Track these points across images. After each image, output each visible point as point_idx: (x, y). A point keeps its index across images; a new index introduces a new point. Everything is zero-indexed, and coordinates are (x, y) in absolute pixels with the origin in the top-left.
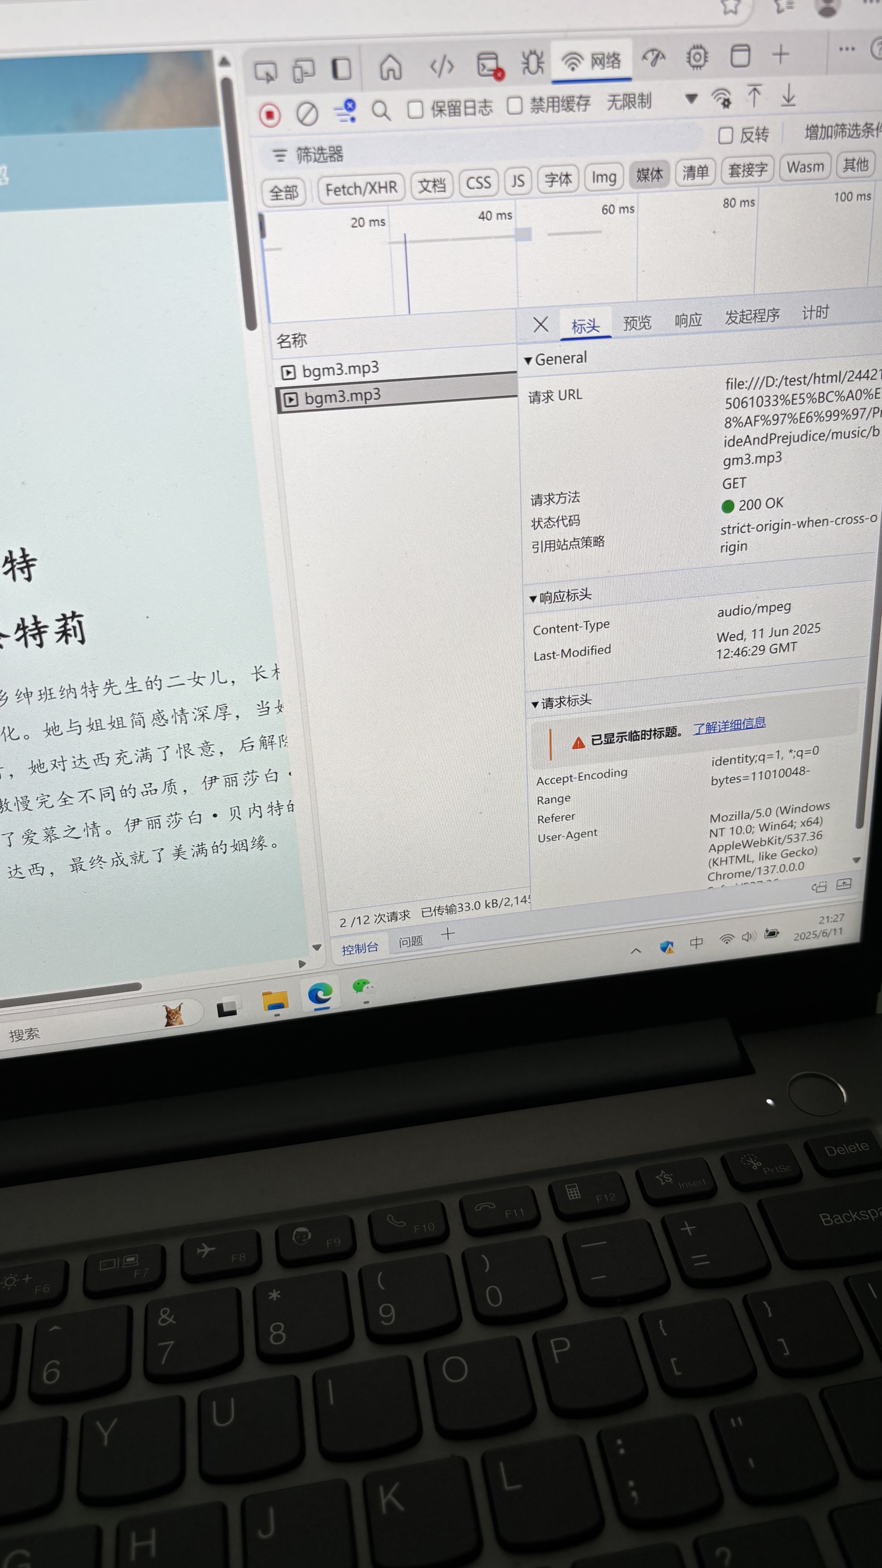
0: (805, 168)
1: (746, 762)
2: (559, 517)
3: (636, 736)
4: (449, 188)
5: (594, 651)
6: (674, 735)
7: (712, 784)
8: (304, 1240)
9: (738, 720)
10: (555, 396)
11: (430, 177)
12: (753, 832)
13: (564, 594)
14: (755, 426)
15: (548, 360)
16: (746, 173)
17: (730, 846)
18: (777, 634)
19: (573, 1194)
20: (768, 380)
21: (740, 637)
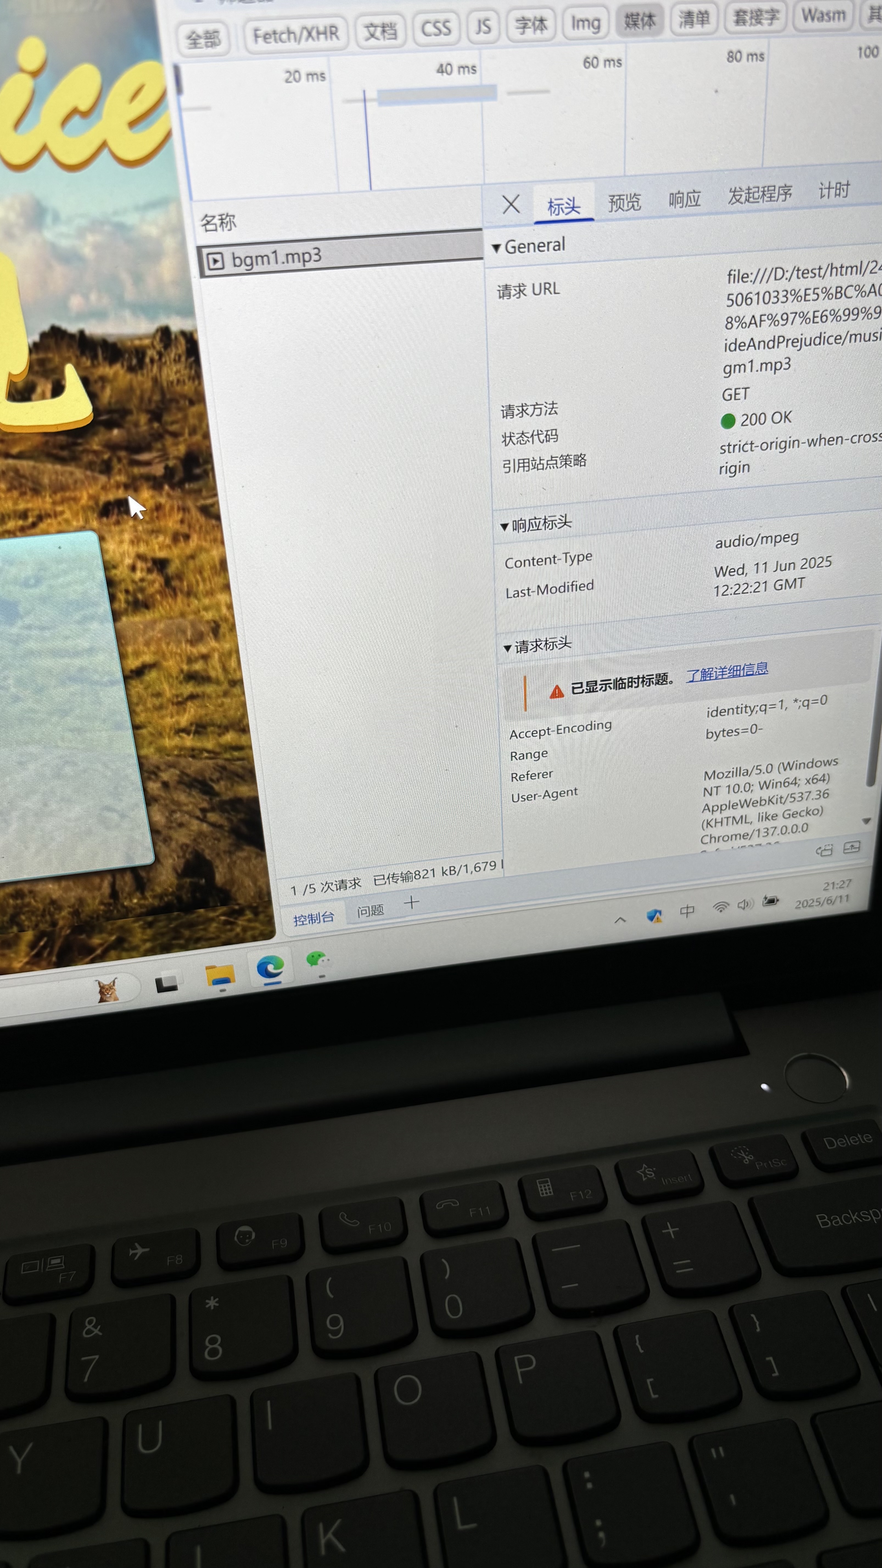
0: (823, 16)
1: (746, 712)
2: (534, 431)
3: (622, 684)
4: (401, 34)
5: (574, 587)
6: (665, 683)
7: (707, 738)
8: (247, 1241)
9: (737, 666)
10: (528, 291)
11: (377, 20)
12: (752, 791)
13: (540, 522)
14: (760, 326)
15: (519, 248)
16: (753, 21)
17: (726, 805)
18: (783, 568)
19: (545, 1190)
20: (777, 272)
21: (740, 571)
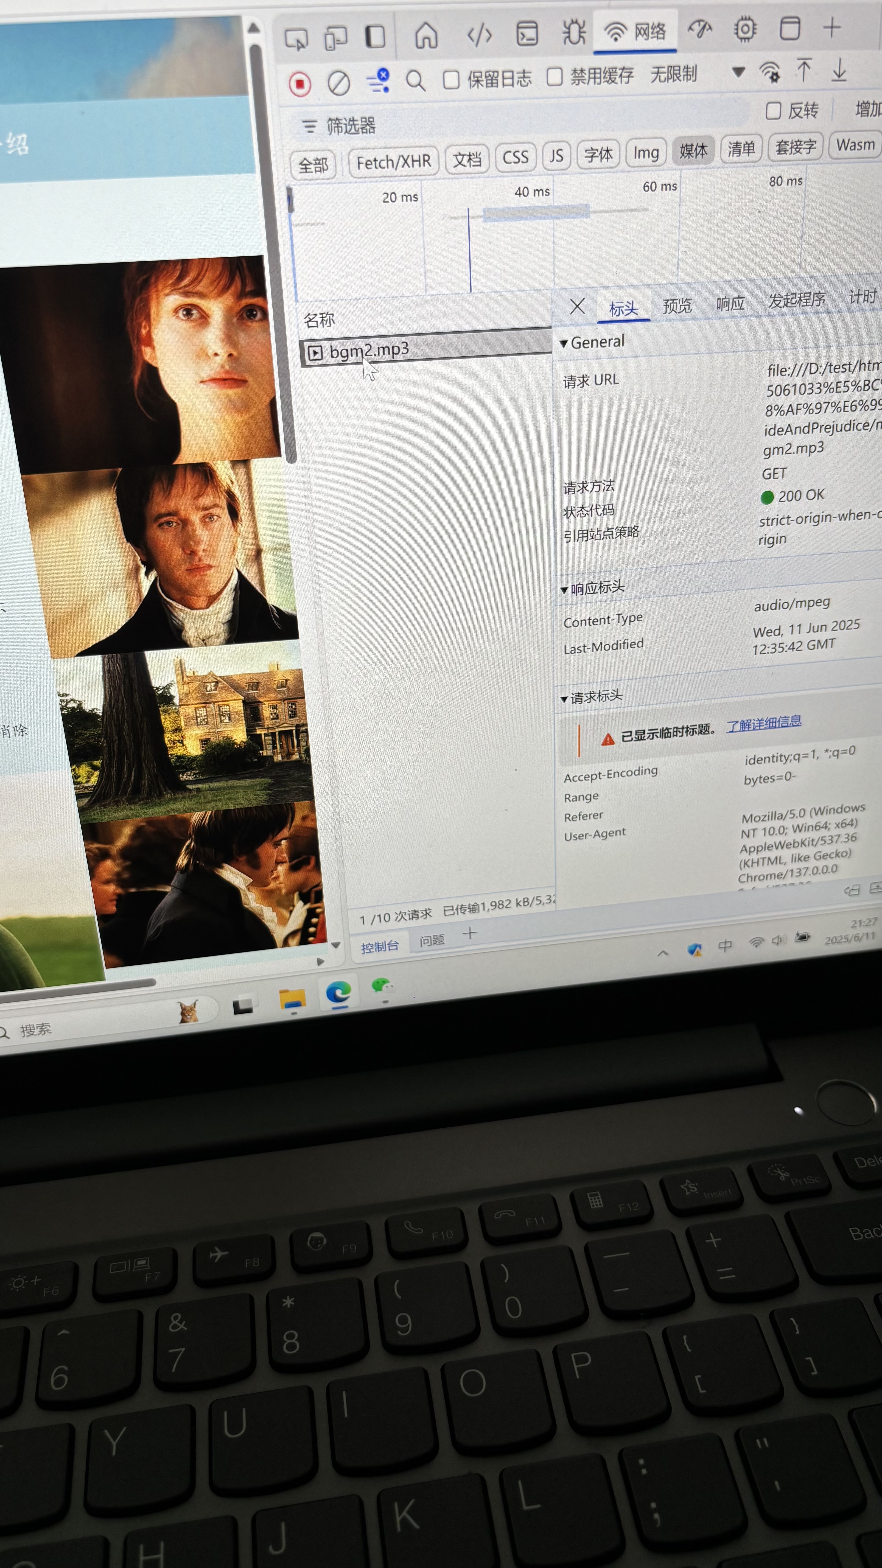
0: (855, 146)
1: (781, 761)
2: (593, 505)
3: (668, 733)
4: (484, 162)
5: (626, 645)
6: (707, 732)
7: (745, 784)
8: (319, 1246)
9: (773, 718)
10: (591, 381)
11: (465, 150)
12: (786, 834)
13: (596, 586)
14: (797, 414)
15: (584, 344)
16: (793, 150)
17: (762, 847)
18: (816, 630)
19: (596, 1202)
20: (811, 367)
21: (777, 633)
